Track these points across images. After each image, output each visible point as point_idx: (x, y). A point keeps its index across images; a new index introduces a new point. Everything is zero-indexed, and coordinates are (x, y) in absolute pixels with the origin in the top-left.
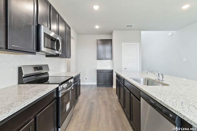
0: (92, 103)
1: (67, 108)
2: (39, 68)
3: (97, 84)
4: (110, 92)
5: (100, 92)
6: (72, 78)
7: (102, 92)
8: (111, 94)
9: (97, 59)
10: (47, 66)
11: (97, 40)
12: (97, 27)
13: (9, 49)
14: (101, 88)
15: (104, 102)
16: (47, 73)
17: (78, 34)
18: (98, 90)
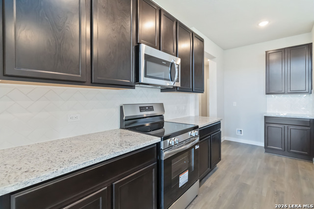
0: (244, 187)
1: (180, 182)
2: (147, 108)
3: (265, 147)
4: (300, 172)
5: (271, 165)
6: (196, 128)
7: (277, 168)
8: (304, 178)
9: (267, 94)
10: (161, 105)
11: (266, 52)
12: (264, 24)
13: (94, 83)
14: (276, 157)
15: (277, 193)
16: (161, 115)
17: (224, 48)
18: (267, 160)
